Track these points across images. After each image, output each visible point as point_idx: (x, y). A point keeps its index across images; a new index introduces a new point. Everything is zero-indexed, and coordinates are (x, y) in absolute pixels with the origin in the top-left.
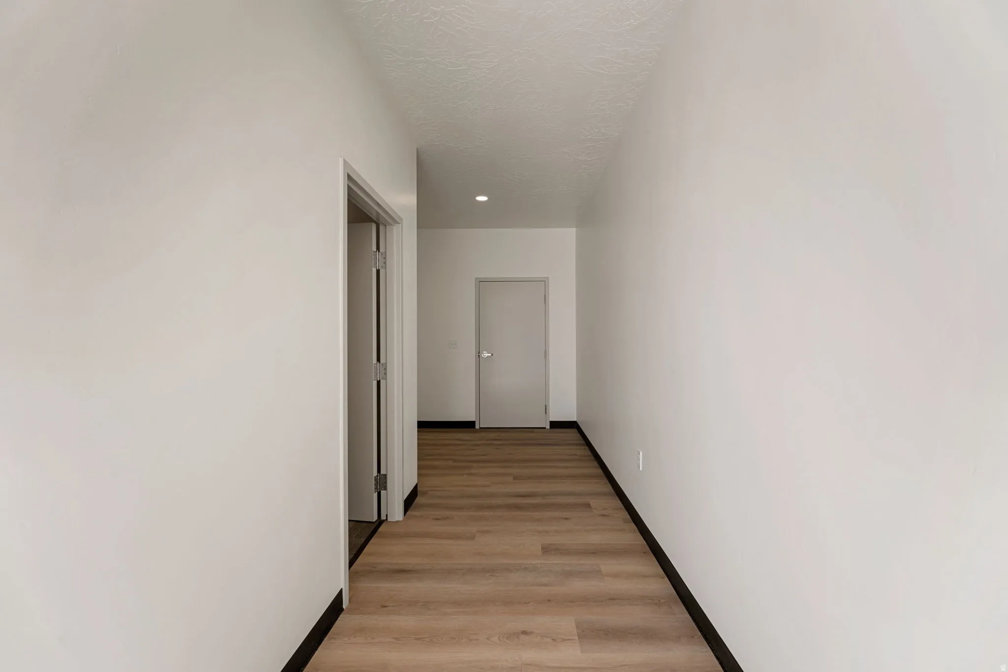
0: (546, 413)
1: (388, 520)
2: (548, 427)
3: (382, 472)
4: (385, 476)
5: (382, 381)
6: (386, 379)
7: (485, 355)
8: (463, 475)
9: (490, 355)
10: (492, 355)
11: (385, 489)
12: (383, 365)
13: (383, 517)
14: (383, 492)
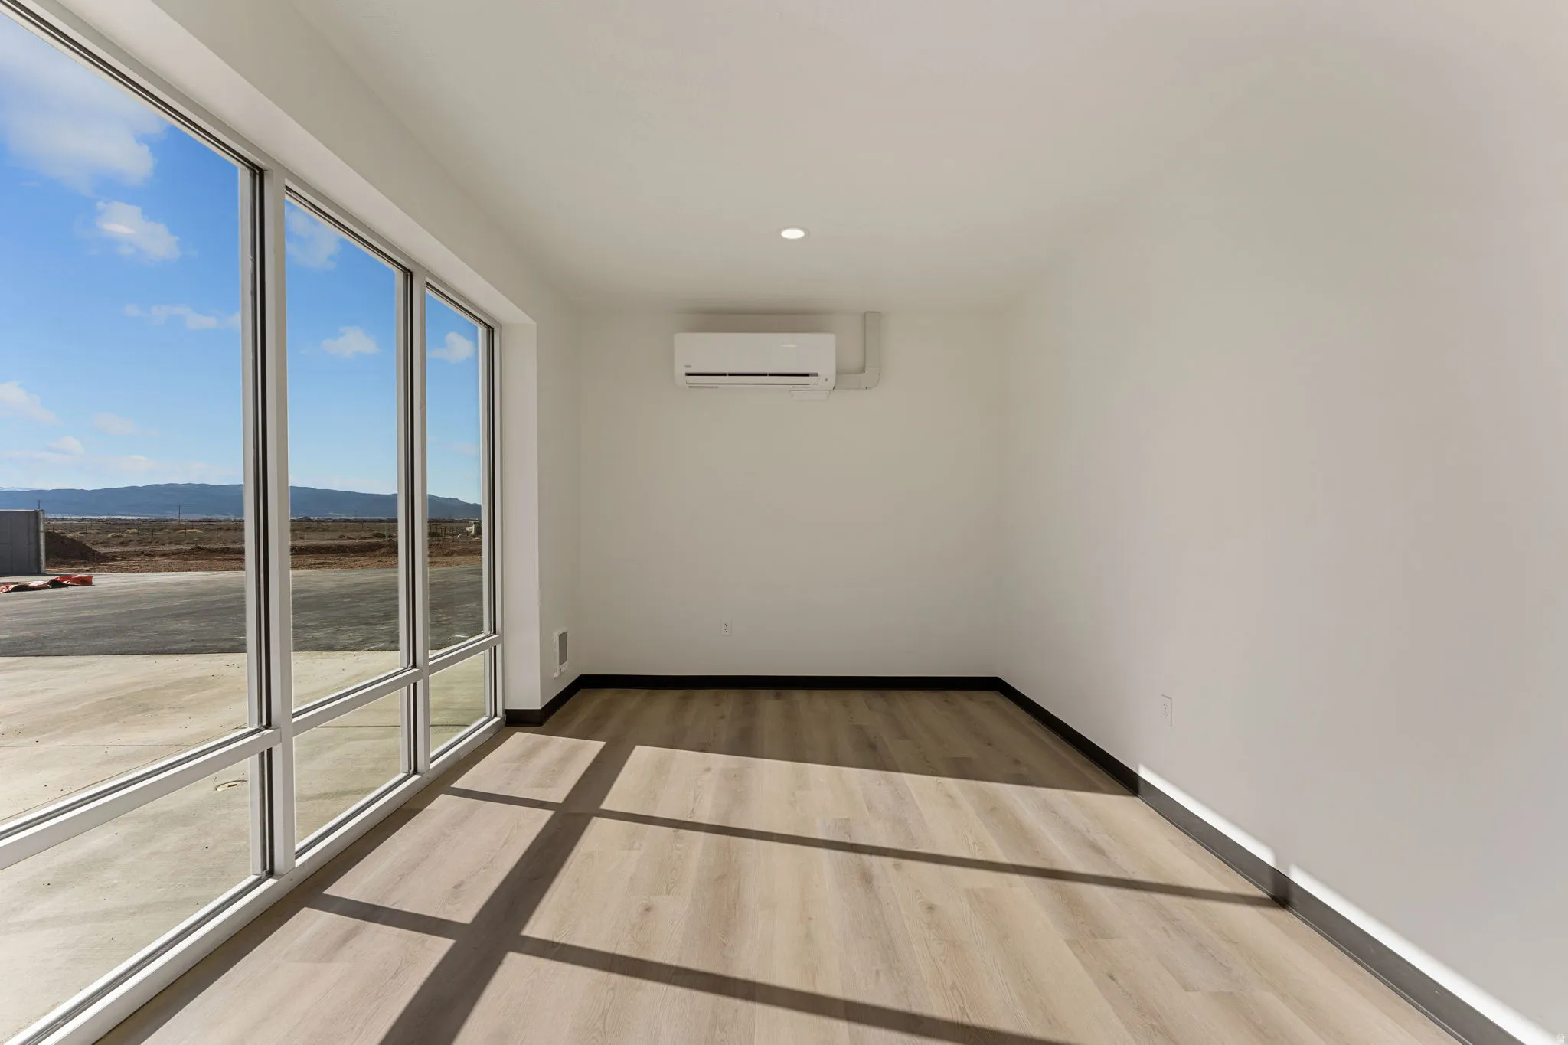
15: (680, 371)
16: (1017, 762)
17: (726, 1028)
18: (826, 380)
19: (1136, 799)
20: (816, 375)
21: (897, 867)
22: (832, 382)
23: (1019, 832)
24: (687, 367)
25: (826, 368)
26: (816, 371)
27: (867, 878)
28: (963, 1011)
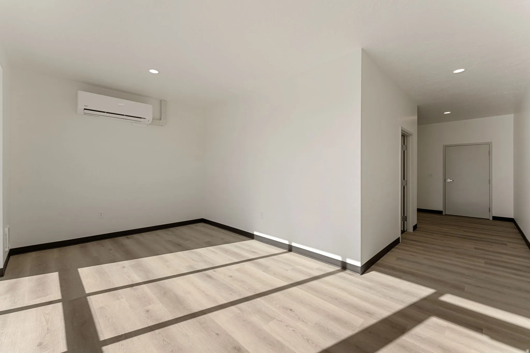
0: (490, 212)
1: (407, 231)
2: (491, 219)
3: (405, 215)
4: (406, 217)
5: (405, 186)
6: (407, 185)
7: (448, 180)
8: (438, 227)
9: (452, 181)
10: (453, 181)
11: (406, 221)
12: (405, 181)
13: (405, 230)
14: (405, 222)
15: (81, 107)
16: (223, 239)
17: (205, 323)
18: (149, 121)
19: (254, 240)
20: (145, 119)
21: (215, 271)
22: (150, 122)
23: (235, 254)
24: (85, 106)
25: (149, 117)
26: (145, 117)
27: (210, 277)
28: (255, 292)
